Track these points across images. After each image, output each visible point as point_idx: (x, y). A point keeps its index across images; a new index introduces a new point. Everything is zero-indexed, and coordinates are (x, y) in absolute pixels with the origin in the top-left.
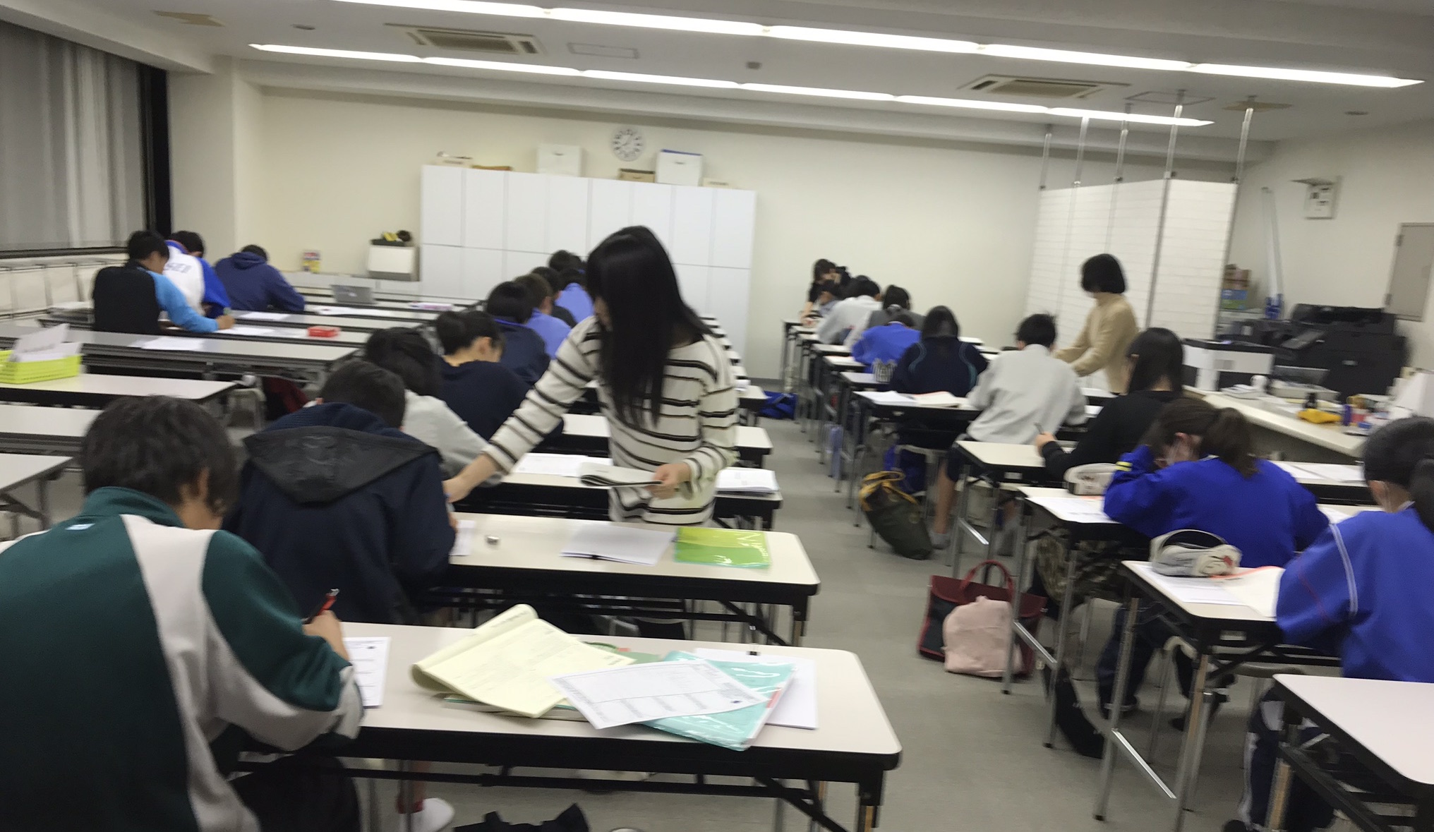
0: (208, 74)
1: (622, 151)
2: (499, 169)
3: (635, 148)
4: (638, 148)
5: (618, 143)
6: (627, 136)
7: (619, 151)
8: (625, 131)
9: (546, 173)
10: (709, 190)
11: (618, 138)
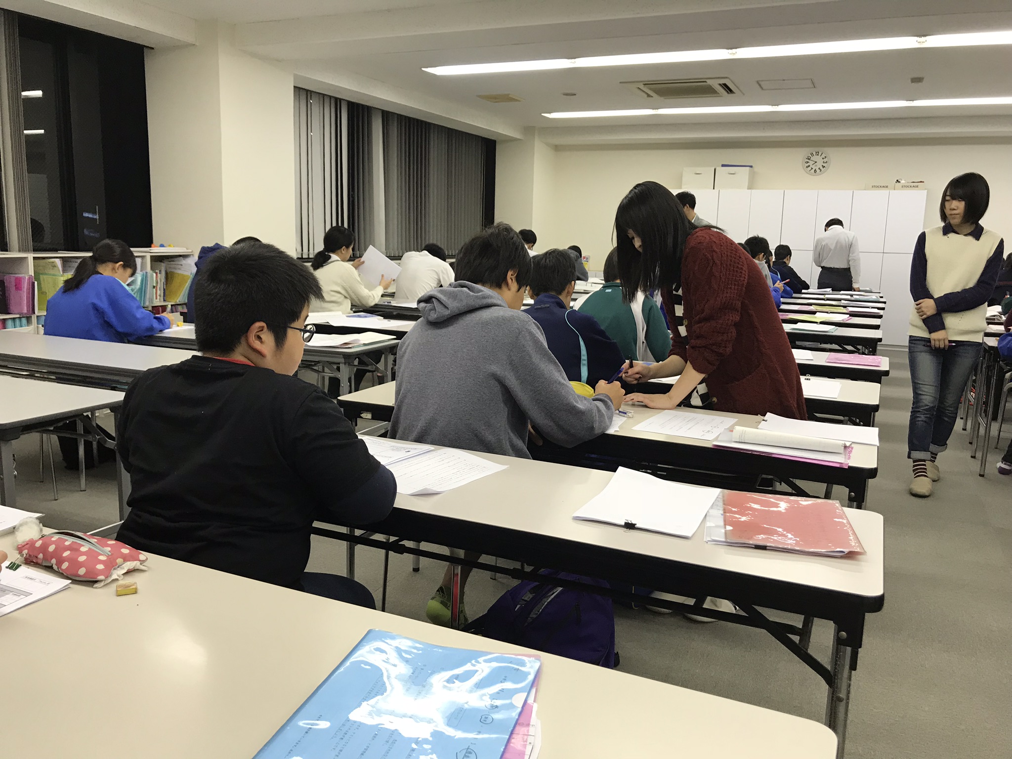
0: (519, 140)
1: (812, 169)
2: (714, 189)
3: (822, 166)
4: (824, 165)
5: (808, 162)
6: (814, 158)
7: (810, 168)
8: (814, 153)
9: (750, 188)
10: (885, 192)
11: (809, 158)
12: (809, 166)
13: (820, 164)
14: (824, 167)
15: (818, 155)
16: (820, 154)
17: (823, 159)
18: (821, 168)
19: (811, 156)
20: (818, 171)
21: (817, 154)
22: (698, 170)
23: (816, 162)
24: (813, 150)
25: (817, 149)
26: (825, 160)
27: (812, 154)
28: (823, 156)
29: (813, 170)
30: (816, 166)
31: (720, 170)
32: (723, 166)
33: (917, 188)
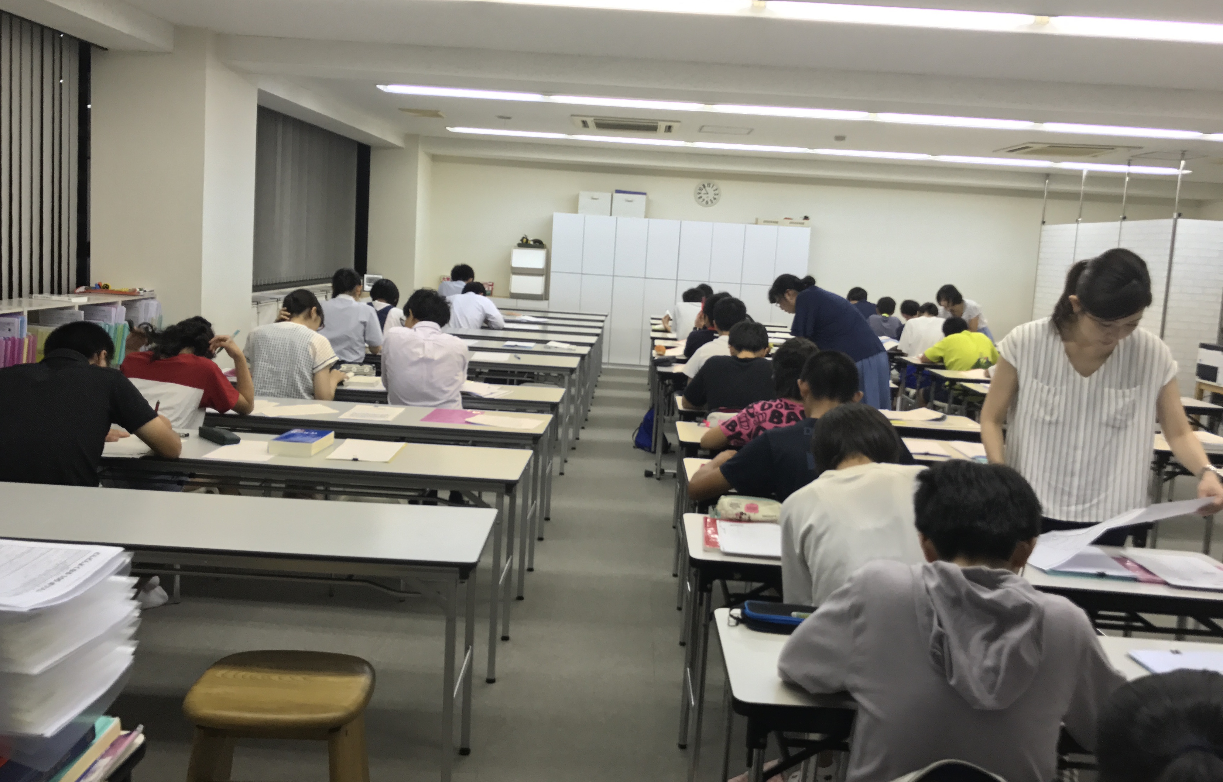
0: (402, 148)
1: (704, 200)
2: (611, 215)
3: (714, 197)
4: (716, 197)
6: (707, 188)
7: (701, 200)
9: (646, 217)
10: (773, 227)
11: (701, 189)
12: (700, 197)
13: (711, 196)
14: (715, 199)
16: (711, 185)
17: (714, 191)
18: (713, 199)
19: (702, 187)
20: (710, 203)
21: (709, 185)
22: (596, 195)
23: (707, 193)
24: (705, 181)
25: (709, 182)
26: (716, 192)
27: (704, 186)
28: (714, 188)
29: (704, 202)
30: (708, 197)
31: (617, 195)
32: (618, 191)
33: (803, 225)
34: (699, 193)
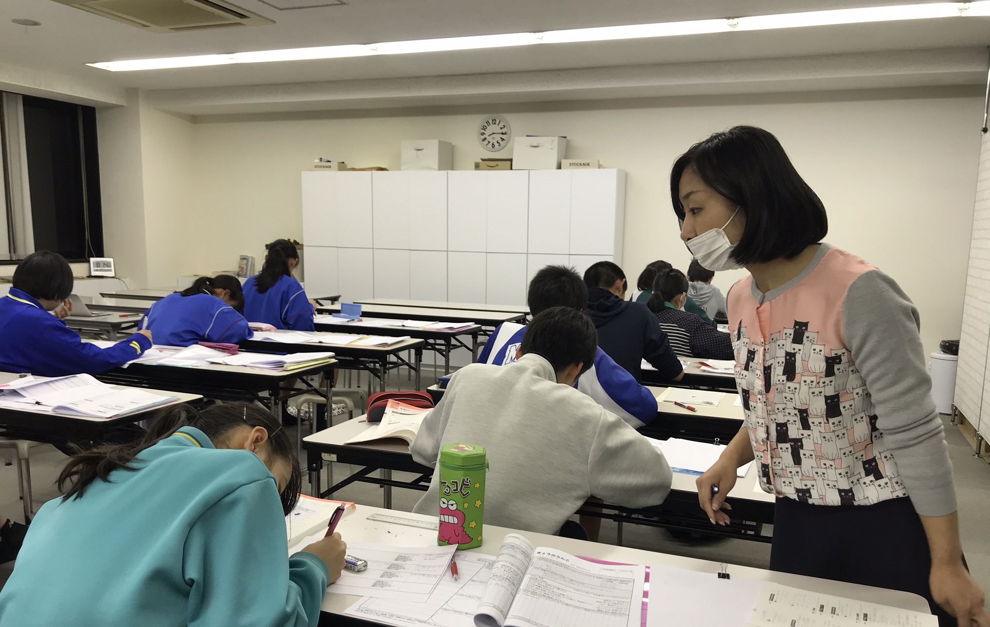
0: (122, 106)
1: (489, 142)
3: (501, 138)
4: (503, 137)
5: (484, 133)
6: (491, 127)
7: (486, 142)
8: (491, 122)
11: (484, 128)
12: (485, 139)
13: (498, 137)
14: (504, 139)
15: (495, 124)
16: (497, 122)
17: (501, 128)
18: (500, 141)
19: (486, 125)
20: (496, 145)
21: (494, 122)
23: (493, 133)
24: (488, 117)
25: (494, 116)
26: (504, 131)
27: (488, 123)
28: (501, 125)
29: (491, 144)
30: (493, 138)
34: (483, 134)
